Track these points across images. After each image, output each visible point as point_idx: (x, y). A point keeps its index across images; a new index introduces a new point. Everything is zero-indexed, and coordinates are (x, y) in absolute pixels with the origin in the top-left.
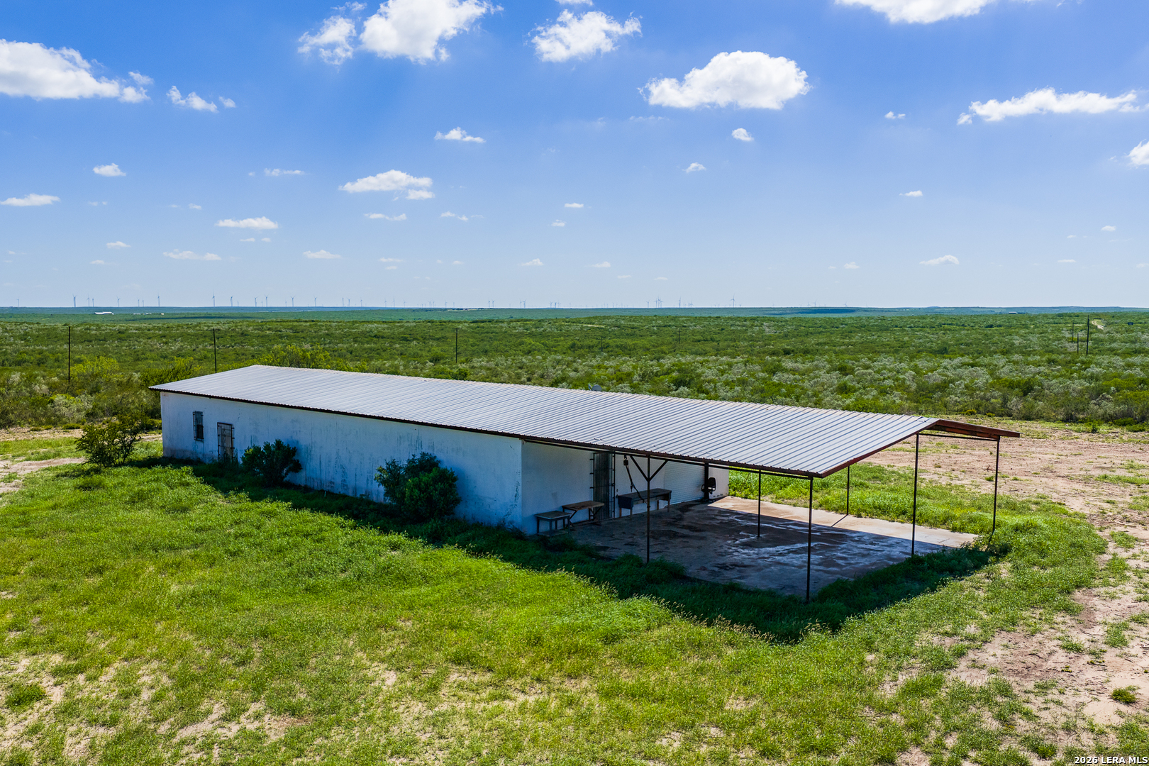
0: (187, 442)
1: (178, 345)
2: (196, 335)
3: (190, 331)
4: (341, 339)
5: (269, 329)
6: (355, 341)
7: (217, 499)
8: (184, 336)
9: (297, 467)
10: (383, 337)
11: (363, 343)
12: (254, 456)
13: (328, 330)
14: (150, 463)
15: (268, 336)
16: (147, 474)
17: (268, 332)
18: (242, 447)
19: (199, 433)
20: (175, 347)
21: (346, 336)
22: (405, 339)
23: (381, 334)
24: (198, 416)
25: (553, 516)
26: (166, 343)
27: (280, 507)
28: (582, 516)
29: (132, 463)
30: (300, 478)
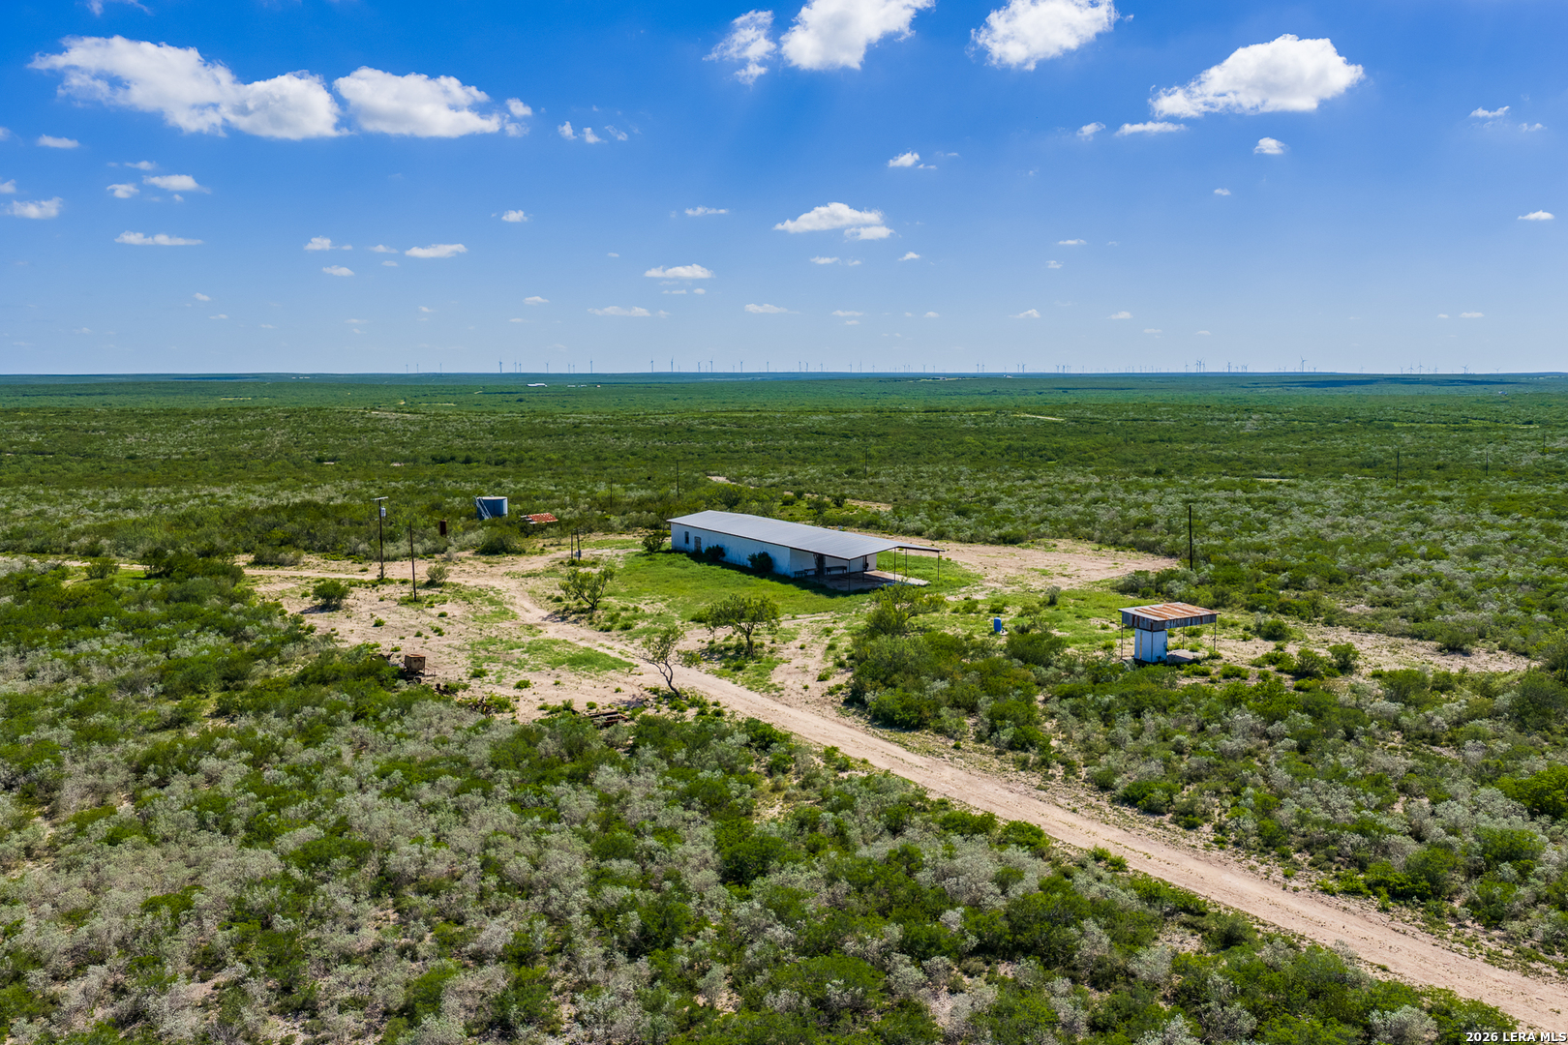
0: (682, 543)
1: (630, 440)
2: (645, 430)
3: (640, 425)
4: (783, 435)
5: (714, 424)
6: (796, 438)
7: (696, 564)
8: (635, 432)
9: (724, 555)
10: (824, 434)
11: (803, 440)
12: (709, 550)
13: (770, 424)
14: (668, 552)
15: (713, 431)
16: (669, 556)
17: (713, 427)
18: (704, 548)
19: (687, 540)
20: (627, 443)
21: (787, 432)
22: (846, 436)
23: (822, 430)
24: (687, 534)
25: (801, 572)
26: (619, 438)
27: (718, 568)
28: (812, 573)
29: (663, 552)
30: (725, 559)
